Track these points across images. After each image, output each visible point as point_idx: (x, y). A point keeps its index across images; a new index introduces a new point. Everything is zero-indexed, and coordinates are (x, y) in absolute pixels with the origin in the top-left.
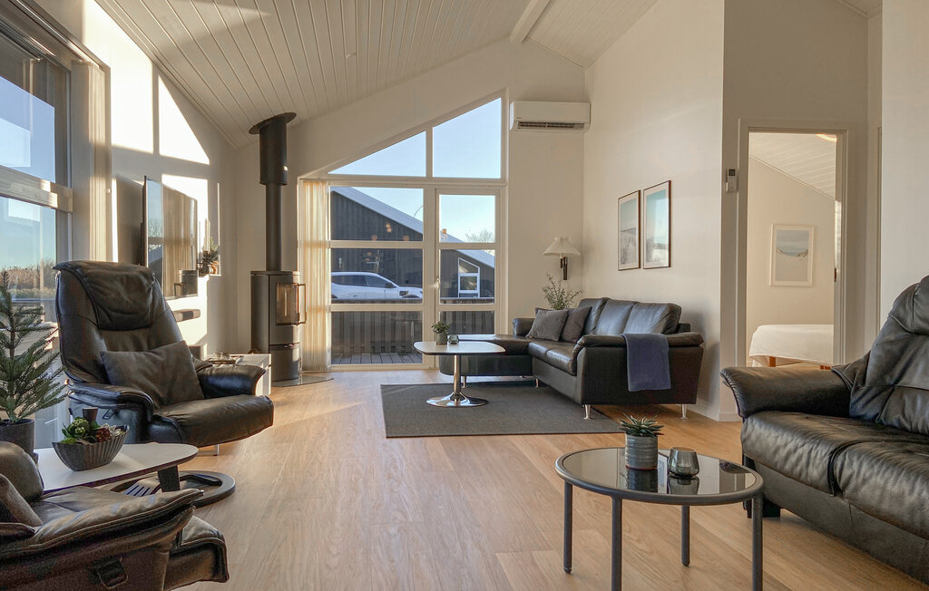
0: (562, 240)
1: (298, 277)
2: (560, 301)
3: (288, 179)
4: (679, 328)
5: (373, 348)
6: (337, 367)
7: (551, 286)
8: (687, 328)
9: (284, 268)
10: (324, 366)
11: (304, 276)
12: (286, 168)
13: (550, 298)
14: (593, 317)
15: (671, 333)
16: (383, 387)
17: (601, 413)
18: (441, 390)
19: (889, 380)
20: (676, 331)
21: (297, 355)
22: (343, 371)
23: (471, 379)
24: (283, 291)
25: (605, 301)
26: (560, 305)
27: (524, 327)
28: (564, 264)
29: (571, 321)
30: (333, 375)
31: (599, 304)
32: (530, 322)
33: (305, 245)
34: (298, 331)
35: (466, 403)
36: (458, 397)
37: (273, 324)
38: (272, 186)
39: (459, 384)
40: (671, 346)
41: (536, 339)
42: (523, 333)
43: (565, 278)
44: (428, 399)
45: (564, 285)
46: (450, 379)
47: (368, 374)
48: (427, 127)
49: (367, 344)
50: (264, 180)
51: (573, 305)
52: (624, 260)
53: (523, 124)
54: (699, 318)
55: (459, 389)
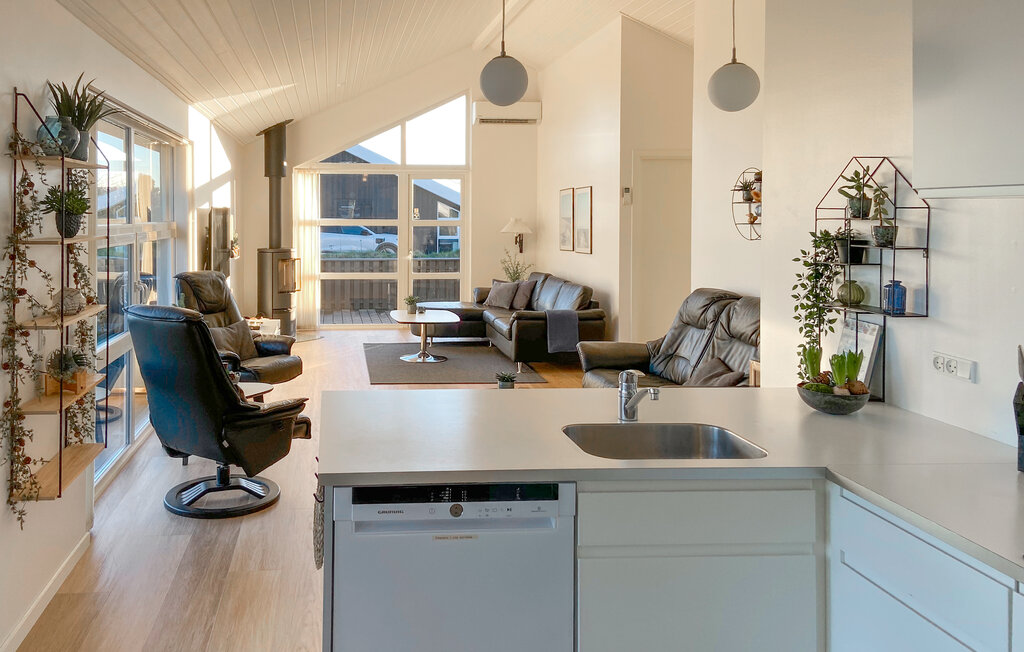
0: (516, 220)
1: (294, 255)
2: (516, 272)
3: (287, 173)
4: (591, 305)
5: (353, 304)
6: (325, 326)
7: (507, 259)
8: (596, 305)
9: (283, 246)
10: (315, 326)
11: (299, 254)
12: (285, 164)
13: (507, 270)
14: (538, 290)
15: (585, 309)
16: (366, 345)
17: (532, 368)
18: (410, 348)
19: (671, 352)
20: (588, 308)
21: (293, 316)
22: (330, 330)
23: (436, 340)
24: (283, 266)
25: (547, 276)
26: (515, 276)
27: (482, 297)
28: (520, 241)
29: (520, 292)
30: (323, 334)
31: (542, 279)
32: (487, 291)
33: (300, 224)
34: (294, 297)
35: (431, 359)
36: (425, 355)
37: (275, 292)
38: (274, 179)
39: (426, 343)
40: (580, 319)
41: (490, 307)
42: (481, 302)
43: (521, 251)
44: (402, 355)
45: (520, 258)
46: (419, 339)
47: (352, 333)
48: (402, 122)
49: (348, 302)
50: (267, 173)
51: (525, 278)
52: (563, 242)
53: (483, 121)
54: (606, 298)
55: (425, 349)
